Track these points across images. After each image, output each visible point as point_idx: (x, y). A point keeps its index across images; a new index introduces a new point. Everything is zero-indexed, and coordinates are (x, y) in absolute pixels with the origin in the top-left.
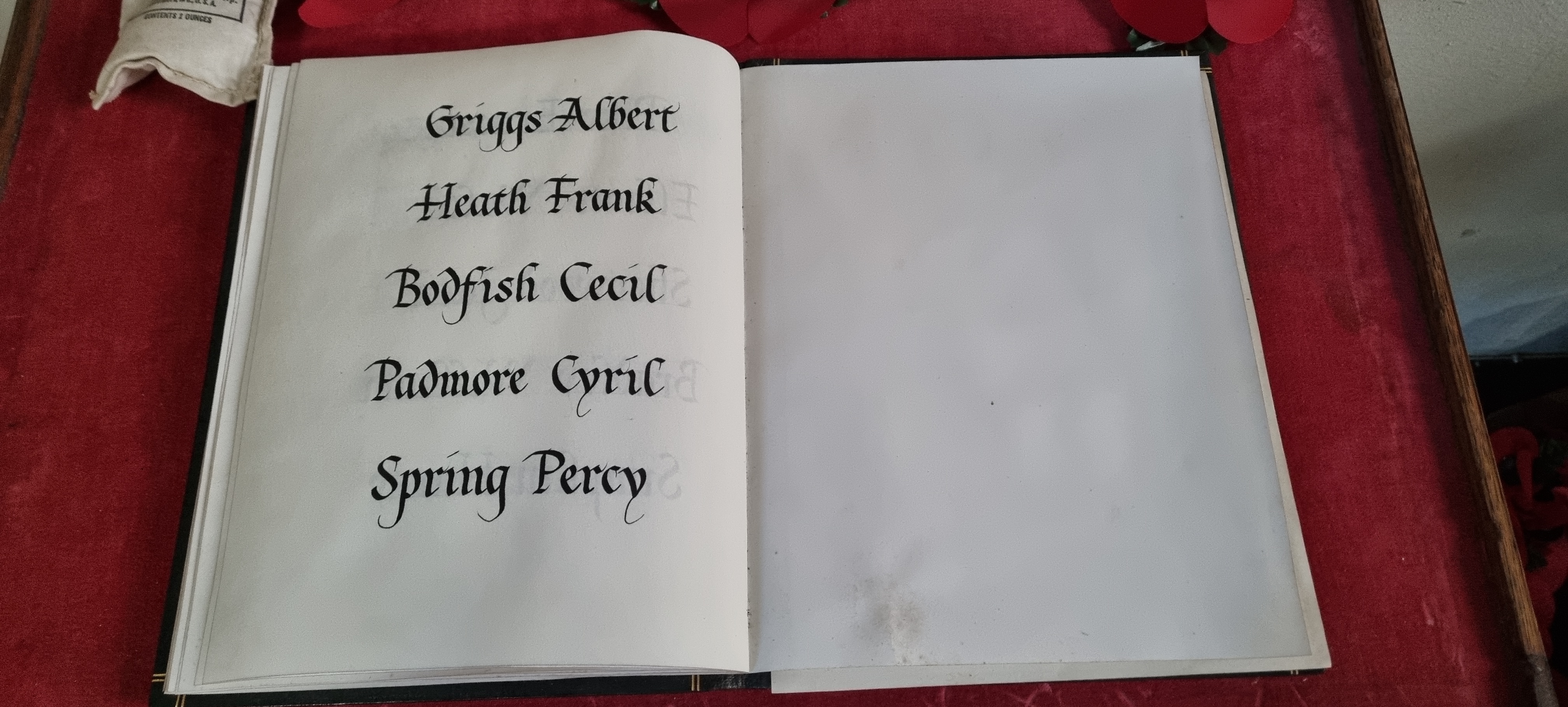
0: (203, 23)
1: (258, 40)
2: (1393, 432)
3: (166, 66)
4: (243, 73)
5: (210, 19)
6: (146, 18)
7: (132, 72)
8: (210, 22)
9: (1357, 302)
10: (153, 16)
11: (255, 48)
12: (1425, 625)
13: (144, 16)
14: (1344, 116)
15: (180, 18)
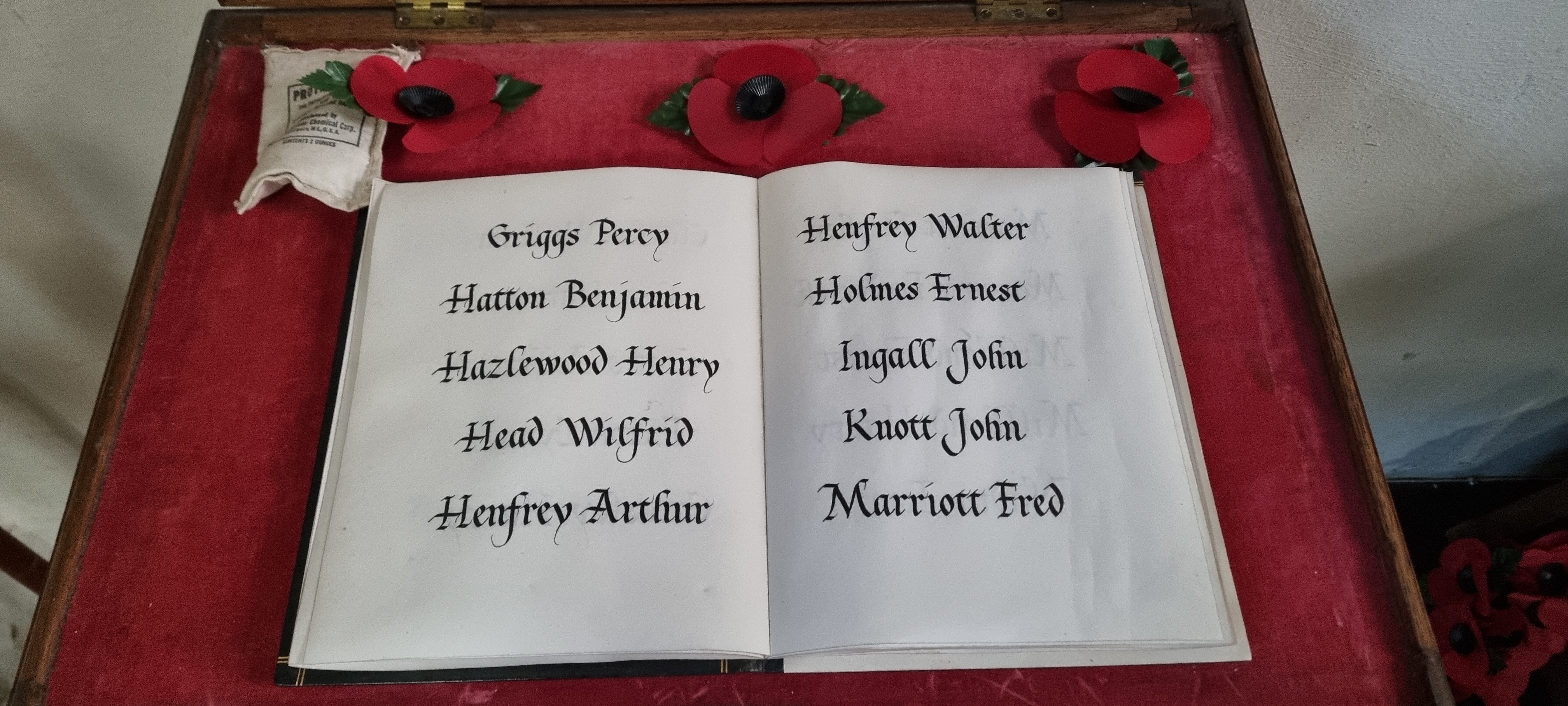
0: (329, 147)
1: (370, 161)
2: (1304, 470)
3: (298, 180)
4: (358, 185)
5: (334, 143)
6: (284, 143)
7: (269, 184)
8: (334, 146)
9: (1271, 367)
10: (290, 141)
11: (368, 166)
12: (1336, 625)
13: (282, 141)
14: (1256, 220)
15: (311, 143)
